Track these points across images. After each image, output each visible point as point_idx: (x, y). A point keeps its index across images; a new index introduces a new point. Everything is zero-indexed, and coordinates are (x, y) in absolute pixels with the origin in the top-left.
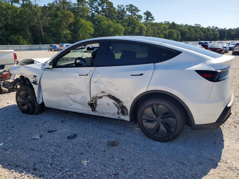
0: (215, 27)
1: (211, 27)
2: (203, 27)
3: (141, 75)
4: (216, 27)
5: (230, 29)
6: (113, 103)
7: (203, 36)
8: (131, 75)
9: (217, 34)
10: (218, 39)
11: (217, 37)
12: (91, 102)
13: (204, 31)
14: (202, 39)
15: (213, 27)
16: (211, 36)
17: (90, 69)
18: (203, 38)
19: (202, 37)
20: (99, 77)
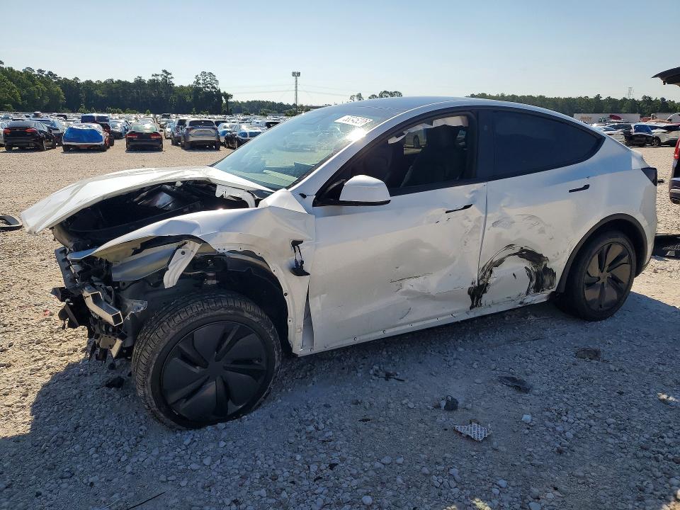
0: (46, 73)
1: (36, 73)
2: (11, 69)
3: (586, 187)
4: (50, 73)
5: (89, 83)
6: (526, 268)
7: (18, 94)
8: (570, 191)
9: (59, 92)
10: (63, 106)
11: (61, 101)
12: (481, 283)
13: (19, 81)
14: (18, 104)
15: (40, 71)
16: (42, 98)
17: (473, 190)
18: (20, 103)
19: (17, 100)
20: (504, 206)
